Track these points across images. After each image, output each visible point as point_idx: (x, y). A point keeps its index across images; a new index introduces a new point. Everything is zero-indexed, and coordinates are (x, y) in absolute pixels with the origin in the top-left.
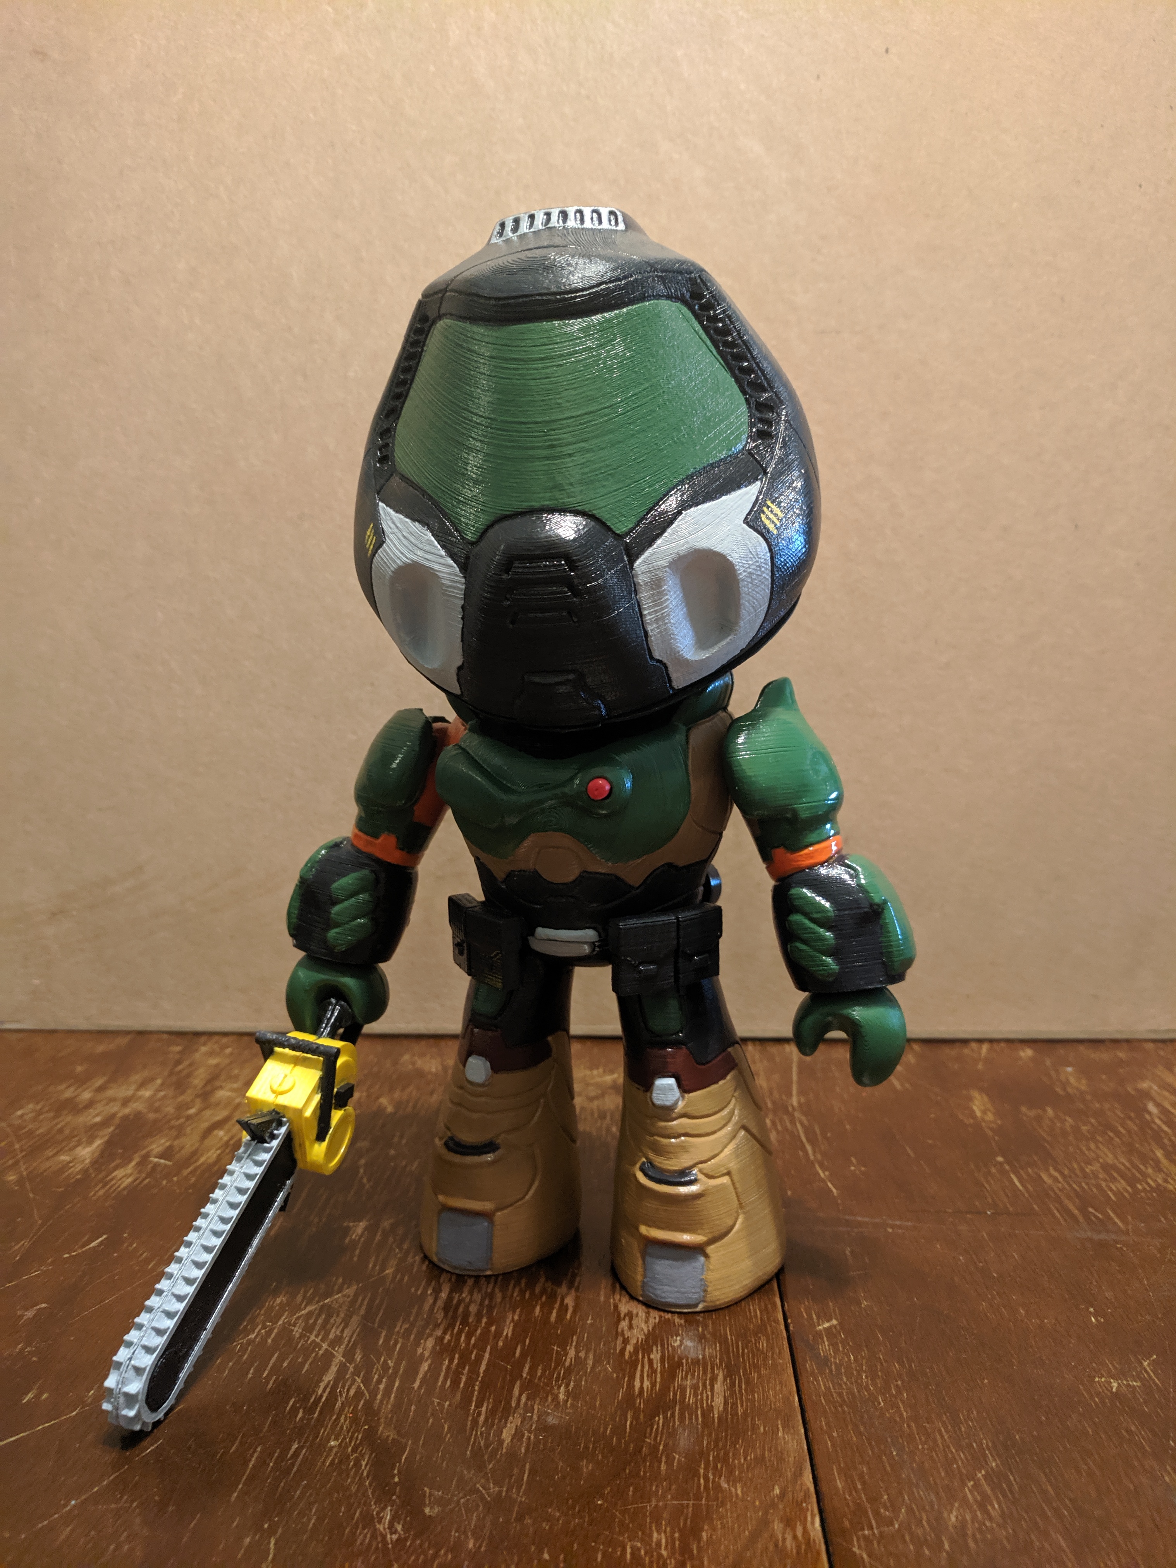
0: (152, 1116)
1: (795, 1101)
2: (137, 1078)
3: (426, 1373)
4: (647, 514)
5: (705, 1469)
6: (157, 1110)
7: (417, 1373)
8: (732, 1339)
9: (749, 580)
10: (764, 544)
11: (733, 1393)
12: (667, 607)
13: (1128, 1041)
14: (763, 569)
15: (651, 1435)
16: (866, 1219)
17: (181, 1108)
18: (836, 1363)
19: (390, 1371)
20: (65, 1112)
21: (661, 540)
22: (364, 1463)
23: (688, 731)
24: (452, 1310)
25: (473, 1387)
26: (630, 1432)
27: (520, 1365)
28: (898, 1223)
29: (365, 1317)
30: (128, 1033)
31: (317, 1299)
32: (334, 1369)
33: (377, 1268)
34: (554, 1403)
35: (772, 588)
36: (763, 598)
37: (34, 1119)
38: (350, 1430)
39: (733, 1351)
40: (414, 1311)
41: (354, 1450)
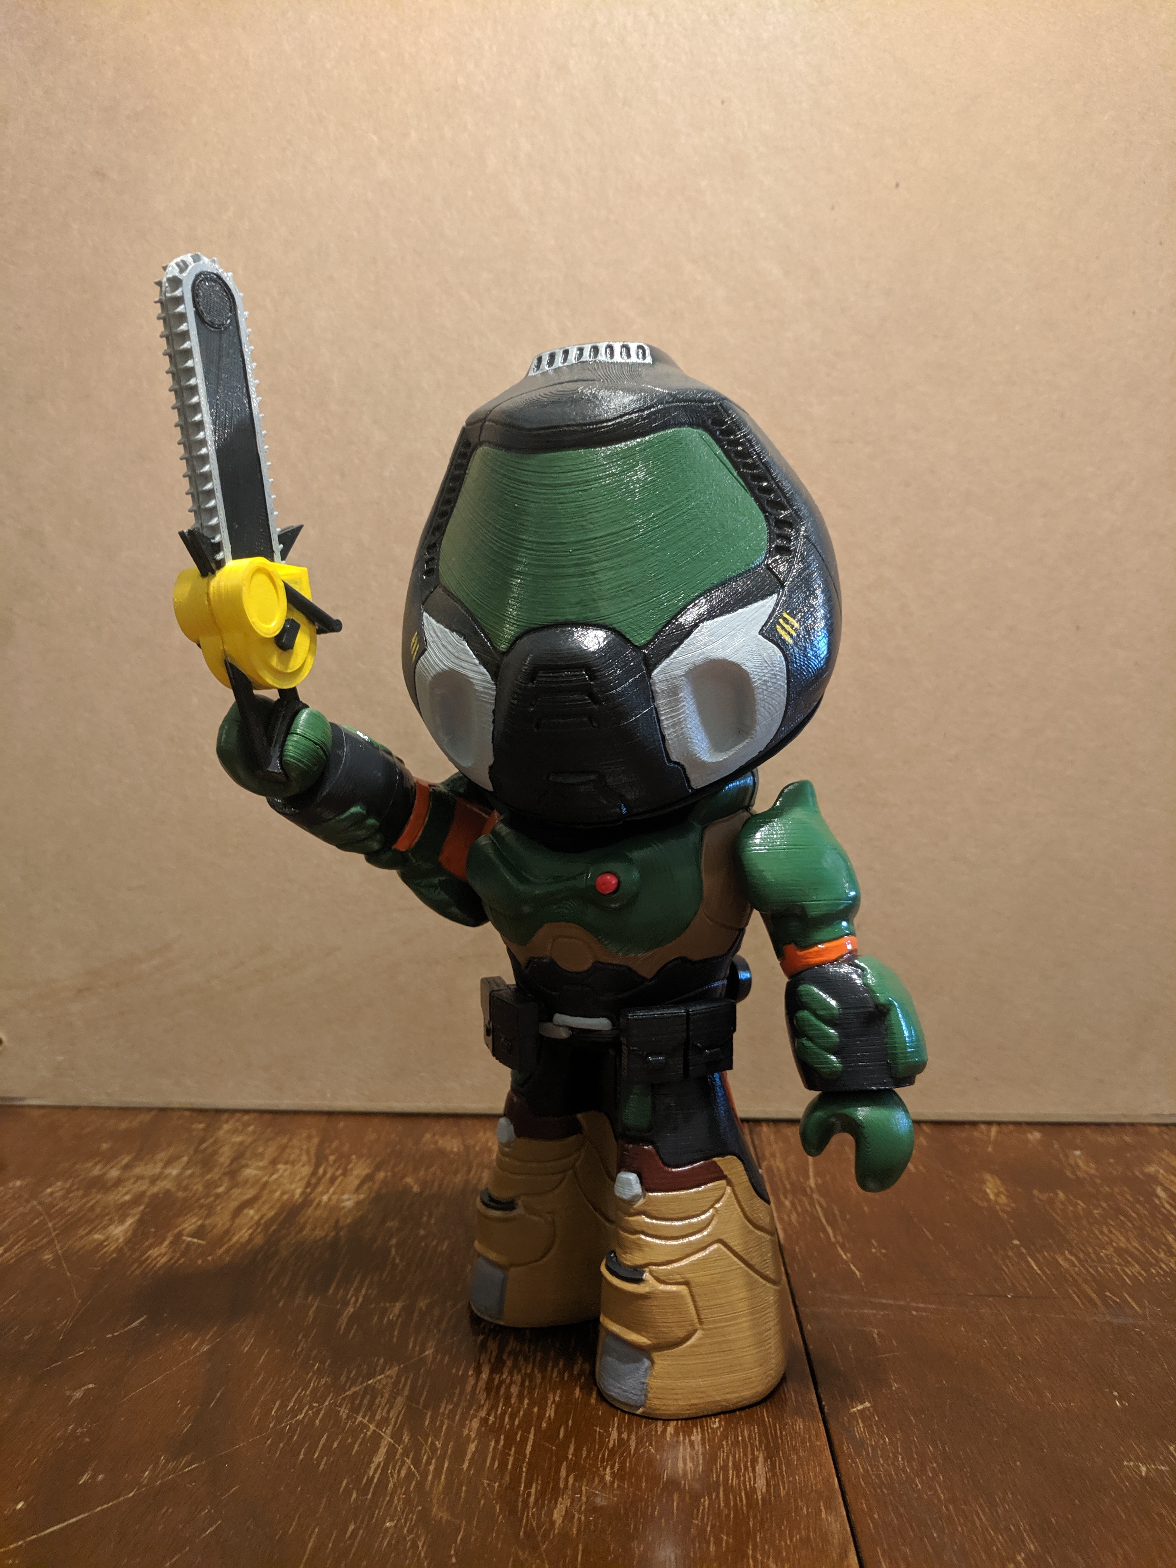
0: (181, 1194)
1: (812, 1182)
2: (162, 1155)
3: (474, 1454)
4: (665, 627)
5: (753, 1550)
6: (186, 1189)
7: (465, 1454)
8: (769, 1421)
9: (764, 687)
10: (779, 654)
11: (774, 1475)
12: (683, 712)
13: (1132, 1125)
14: (778, 677)
15: (698, 1516)
16: (891, 1302)
17: (210, 1186)
18: (872, 1445)
19: (439, 1452)
20: (94, 1190)
21: (678, 651)
22: (420, 1544)
23: (704, 829)
24: (494, 1390)
25: (521, 1468)
26: (677, 1514)
27: (565, 1446)
28: (921, 1305)
29: (409, 1398)
30: (150, 1110)
31: (360, 1379)
32: (383, 1450)
33: (417, 1348)
34: (602, 1485)
35: (788, 694)
36: (779, 703)
37: (64, 1198)
38: (404, 1511)
39: (771, 1433)
40: (457, 1391)
41: (410, 1531)
